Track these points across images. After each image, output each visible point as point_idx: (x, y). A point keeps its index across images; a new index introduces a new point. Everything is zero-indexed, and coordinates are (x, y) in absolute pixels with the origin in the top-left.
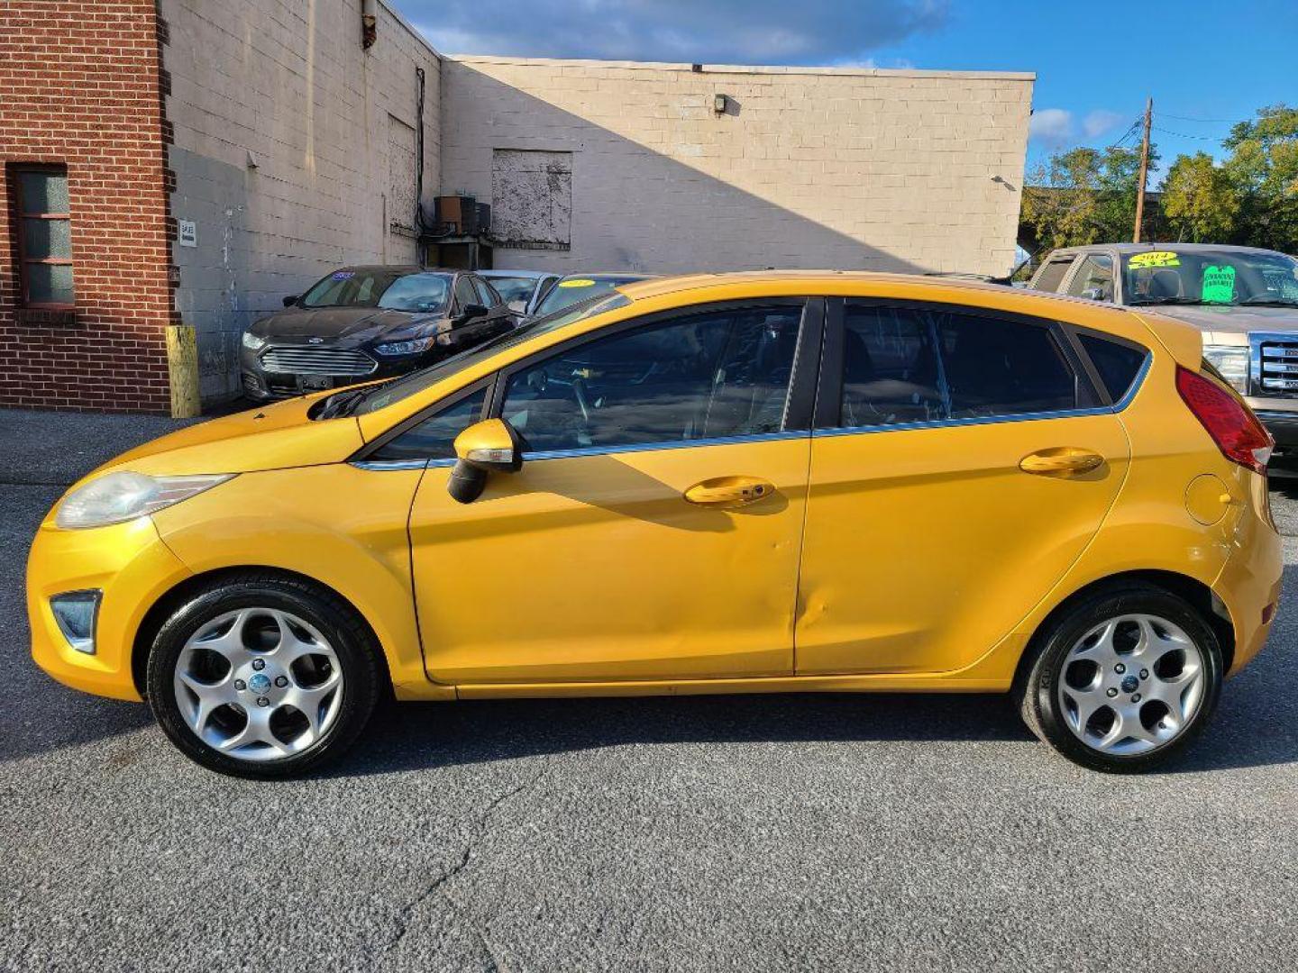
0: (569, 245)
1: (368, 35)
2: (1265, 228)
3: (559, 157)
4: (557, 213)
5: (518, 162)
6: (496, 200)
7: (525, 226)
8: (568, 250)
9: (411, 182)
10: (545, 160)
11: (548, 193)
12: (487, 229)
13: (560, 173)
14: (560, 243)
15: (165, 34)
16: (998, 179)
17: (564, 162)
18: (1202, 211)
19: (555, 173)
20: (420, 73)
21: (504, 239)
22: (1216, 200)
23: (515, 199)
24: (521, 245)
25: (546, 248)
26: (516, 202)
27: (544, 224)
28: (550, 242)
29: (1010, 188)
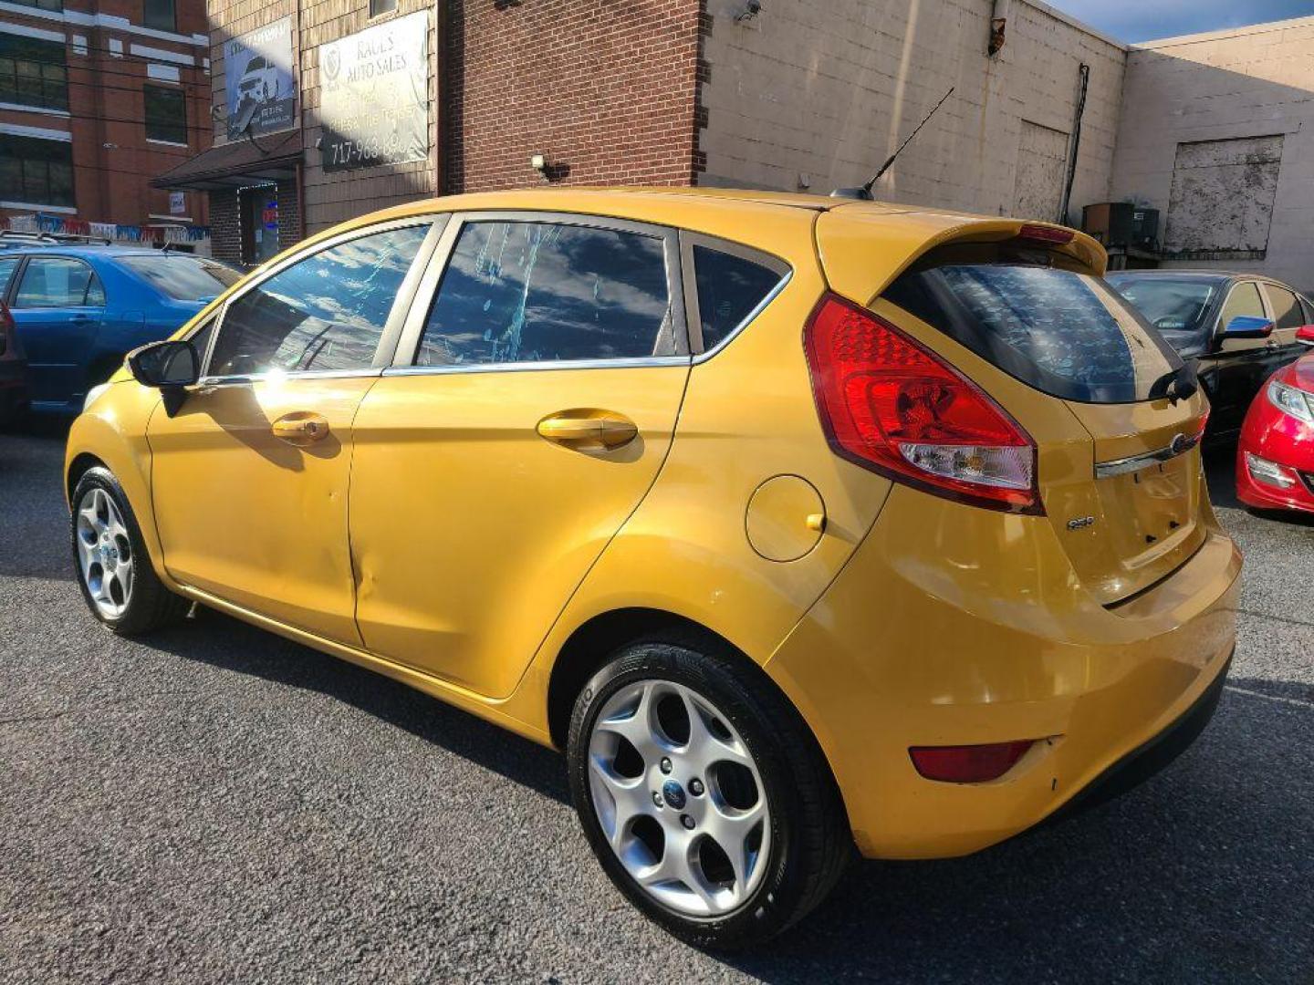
0: (1264, 252)
1: (995, 41)
3: (1266, 143)
4: (1254, 212)
5: (1207, 157)
6: (1172, 204)
7: (1207, 231)
8: (1263, 259)
9: (1055, 191)
10: (1244, 149)
11: (1244, 189)
12: (1152, 238)
13: (1264, 162)
14: (1253, 251)
15: (706, 73)
17: (1273, 148)
19: (1258, 163)
20: (1085, 71)
21: (1177, 250)
23: (1197, 199)
24: (1198, 256)
25: (1231, 258)
26: (1200, 204)
27: (1233, 230)
28: (1238, 250)
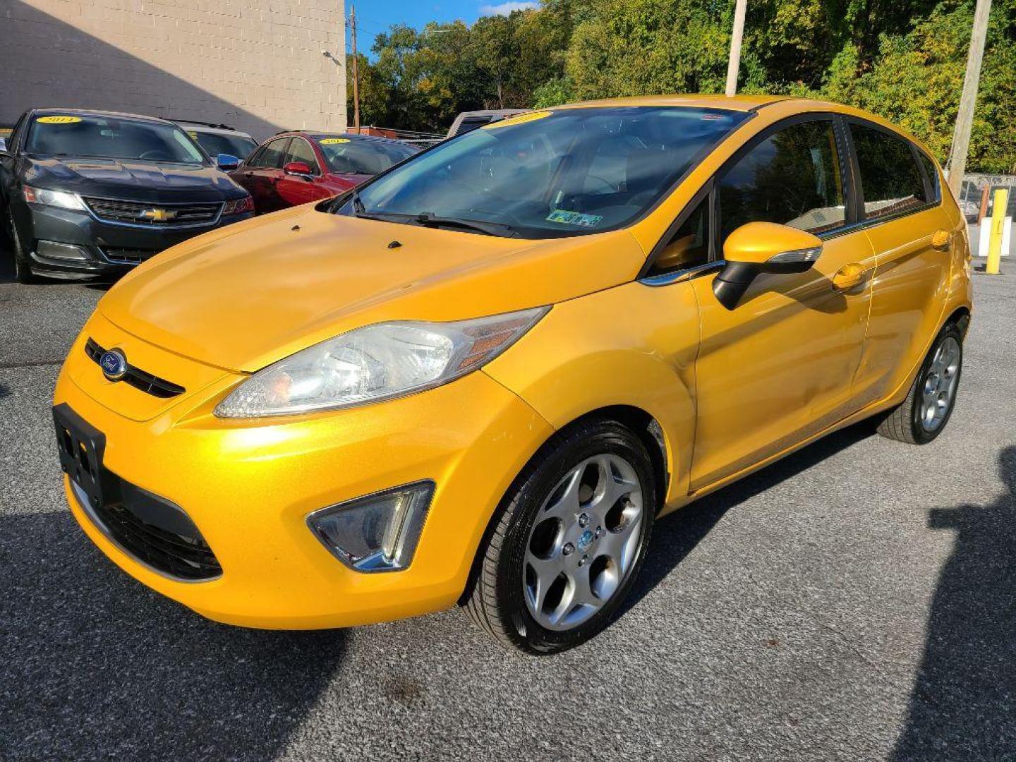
2: (406, 114)
16: (327, 54)
18: (366, 97)
22: (374, 90)
29: (337, 63)
